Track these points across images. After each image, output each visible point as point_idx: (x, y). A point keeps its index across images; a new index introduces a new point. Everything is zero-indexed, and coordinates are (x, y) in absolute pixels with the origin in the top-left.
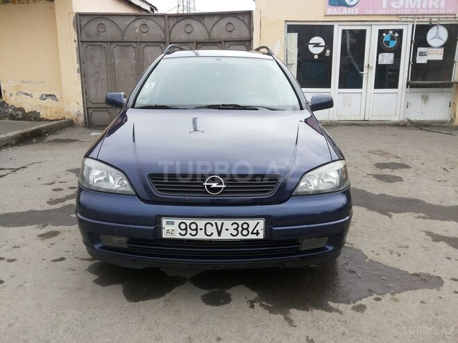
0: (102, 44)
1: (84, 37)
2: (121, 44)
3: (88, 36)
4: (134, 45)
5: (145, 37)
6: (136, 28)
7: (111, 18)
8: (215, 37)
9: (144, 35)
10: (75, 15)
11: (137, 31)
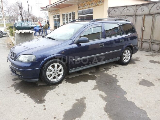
0: (115, 17)
1: (110, 15)
2: (120, 17)
3: (111, 14)
4: (124, 17)
5: (128, 14)
6: (125, 11)
7: (118, 8)
8: (152, 12)
9: (128, 13)
10: (108, 8)
11: (126, 12)
